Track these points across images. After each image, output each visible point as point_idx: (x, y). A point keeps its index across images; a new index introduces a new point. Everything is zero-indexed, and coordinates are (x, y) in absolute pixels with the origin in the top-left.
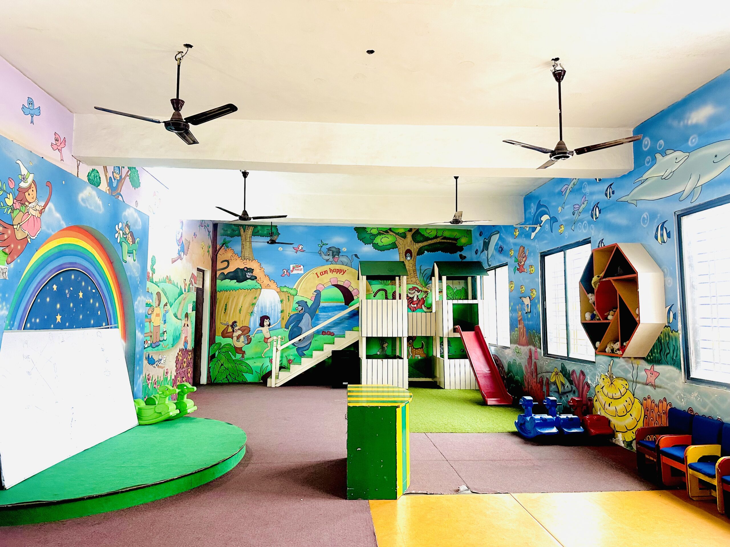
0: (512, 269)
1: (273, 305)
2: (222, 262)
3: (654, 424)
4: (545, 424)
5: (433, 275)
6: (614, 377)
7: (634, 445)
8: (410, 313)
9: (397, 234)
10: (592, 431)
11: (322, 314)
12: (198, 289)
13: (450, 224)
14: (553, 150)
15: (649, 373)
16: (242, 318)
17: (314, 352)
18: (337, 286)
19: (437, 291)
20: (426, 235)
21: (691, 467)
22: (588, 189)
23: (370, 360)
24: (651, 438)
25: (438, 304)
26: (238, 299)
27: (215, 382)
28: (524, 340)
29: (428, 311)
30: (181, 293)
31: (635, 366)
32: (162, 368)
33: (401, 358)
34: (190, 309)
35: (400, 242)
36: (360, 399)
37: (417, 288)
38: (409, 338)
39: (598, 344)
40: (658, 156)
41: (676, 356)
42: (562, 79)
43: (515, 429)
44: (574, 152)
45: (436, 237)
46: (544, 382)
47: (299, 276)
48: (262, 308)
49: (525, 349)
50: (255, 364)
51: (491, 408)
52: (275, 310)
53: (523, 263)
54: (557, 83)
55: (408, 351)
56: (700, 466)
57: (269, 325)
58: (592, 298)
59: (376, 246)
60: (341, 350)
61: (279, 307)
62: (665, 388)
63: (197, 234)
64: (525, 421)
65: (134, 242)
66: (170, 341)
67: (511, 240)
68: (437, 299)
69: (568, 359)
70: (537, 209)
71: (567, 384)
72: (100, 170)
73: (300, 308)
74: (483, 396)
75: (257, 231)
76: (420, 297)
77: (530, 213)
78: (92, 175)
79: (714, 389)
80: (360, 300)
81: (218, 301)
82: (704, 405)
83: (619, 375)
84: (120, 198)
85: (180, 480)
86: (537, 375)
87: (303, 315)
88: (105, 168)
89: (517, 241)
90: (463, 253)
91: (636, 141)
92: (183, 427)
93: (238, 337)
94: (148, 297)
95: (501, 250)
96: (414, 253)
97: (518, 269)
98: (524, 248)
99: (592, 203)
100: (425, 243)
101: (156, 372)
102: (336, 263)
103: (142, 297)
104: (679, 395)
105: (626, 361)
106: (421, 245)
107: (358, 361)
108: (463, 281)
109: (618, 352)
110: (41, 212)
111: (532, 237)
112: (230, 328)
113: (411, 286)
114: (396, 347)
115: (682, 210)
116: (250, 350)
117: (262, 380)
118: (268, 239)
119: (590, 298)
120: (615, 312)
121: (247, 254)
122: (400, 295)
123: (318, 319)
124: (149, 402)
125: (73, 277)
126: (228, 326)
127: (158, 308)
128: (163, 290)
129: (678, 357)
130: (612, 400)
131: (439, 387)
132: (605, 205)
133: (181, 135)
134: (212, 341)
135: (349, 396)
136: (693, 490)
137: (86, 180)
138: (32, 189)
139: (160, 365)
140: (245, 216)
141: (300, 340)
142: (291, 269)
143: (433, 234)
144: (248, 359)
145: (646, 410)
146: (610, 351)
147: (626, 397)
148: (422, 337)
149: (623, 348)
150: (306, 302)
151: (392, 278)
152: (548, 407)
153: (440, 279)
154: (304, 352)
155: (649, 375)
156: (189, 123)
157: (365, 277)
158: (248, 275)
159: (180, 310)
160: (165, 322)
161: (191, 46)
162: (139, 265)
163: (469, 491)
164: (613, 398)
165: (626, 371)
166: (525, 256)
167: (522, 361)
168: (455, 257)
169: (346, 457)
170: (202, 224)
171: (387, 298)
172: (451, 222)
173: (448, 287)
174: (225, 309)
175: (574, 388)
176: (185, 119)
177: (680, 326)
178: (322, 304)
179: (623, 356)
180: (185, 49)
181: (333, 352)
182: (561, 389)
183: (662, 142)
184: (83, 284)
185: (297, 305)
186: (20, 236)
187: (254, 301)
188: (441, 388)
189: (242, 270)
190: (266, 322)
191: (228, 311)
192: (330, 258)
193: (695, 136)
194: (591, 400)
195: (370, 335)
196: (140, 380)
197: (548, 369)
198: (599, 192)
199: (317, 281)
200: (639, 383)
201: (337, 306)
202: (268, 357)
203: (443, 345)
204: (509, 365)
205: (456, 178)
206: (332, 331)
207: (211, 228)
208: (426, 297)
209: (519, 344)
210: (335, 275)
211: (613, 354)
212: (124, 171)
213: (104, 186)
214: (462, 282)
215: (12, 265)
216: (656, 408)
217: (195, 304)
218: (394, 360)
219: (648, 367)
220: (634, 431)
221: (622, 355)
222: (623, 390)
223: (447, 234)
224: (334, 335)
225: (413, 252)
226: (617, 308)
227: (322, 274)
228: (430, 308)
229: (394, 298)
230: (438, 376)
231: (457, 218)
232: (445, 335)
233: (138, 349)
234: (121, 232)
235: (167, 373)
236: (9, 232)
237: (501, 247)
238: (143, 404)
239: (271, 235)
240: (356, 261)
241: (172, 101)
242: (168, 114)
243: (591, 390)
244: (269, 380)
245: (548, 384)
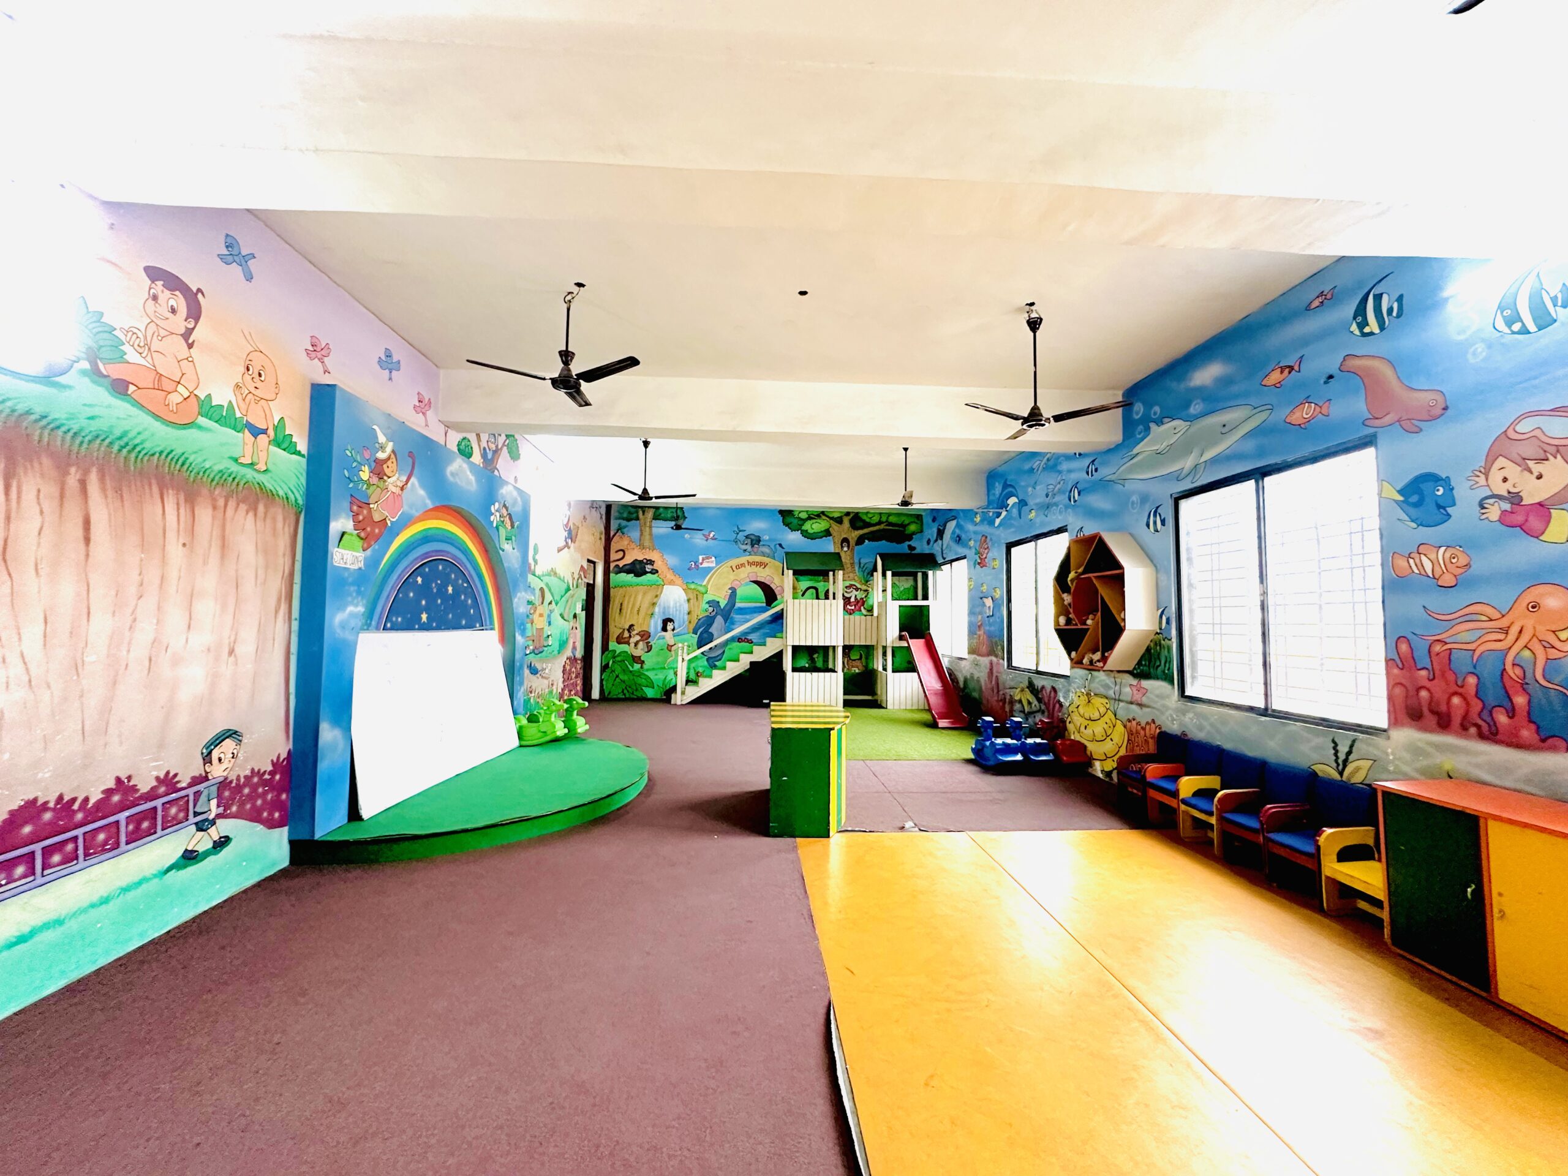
0: (972, 563)
1: (678, 604)
2: (617, 552)
3: (1138, 751)
4: (1008, 750)
5: (875, 569)
6: (1092, 694)
7: (1115, 775)
8: (847, 617)
9: (832, 518)
10: (1065, 758)
11: (737, 617)
12: (588, 585)
13: (897, 507)
14: (1026, 416)
15: (1134, 689)
16: (640, 621)
17: (728, 663)
18: (756, 582)
19: (881, 589)
20: (868, 520)
21: (1184, 802)
22: (1065, 466)
23: (796, 674)
24: (1135, 767)
25: (881, 606)
26: (635, 597)
27: (609, 697)
28: (984, 649)
29: (868, 614)
30: (568, 589)
31: (1118, 680)
32: (546, 678)
33: (833, 671)
34: (578, 608)
35: (835, 527)
36: (783, 719)
37: (854, 585)
38: (845, 647)
39: (1073, 654)
40: (1152, 425)
41: (1169, 669)
42: (1038, 328)
43: (972, 756)
44: (1052, 419)
45: (880, 523)
46: (1007, 700)
47: (710, 569)
48: (664, 608)
49: (985, 661)
50: (657, 677)
51: (943, 731)
52: (680, 611)
53: (984, 556)
54: (1032, 334)
55: (843, 663)
56: (1194, 801)
57: (673, 630)
58: (1067, 598)
59: (806, 534)
60: (761, 660)
61: (686, 607)
62: (1154, 708)
63: (587, 517)
64: (984, 746)
65: (512, 526)
66: (556, 646)
67: (970, 527)
68: (880, 600)
69: (1038, 672)
70: (1003, 491)
71: (1035, 702)
72: (472, 437)
73: (711, 609)
74: (933, 716)
75: (659, 514)
76: (859, 598)
77: (994, 494)
78: (463, 444)
79: (1214, 709)
80: (785, 600)
81: (612, 600)
82: (1201, 728)
83: (1097, 692)
84: (496, 473)
85: (571, 812)
86: (998, 691)
87: (714, 618)
88: (478, 435)
89: (977, 528)
90: (912, 543)
91: (1126, 404)
92: (572, 750)
93: (636, 644)
94: (529, 594)
95: (958, 540)
96: (852, 542)
97: (979, 564)
98: (986, 537)
99: (1070, 482)
100: (866, 531)
101: (538, 684)
102: (756, 554)
103: (523, 593)
104: (1171, 716)
105: (1108, 675)
106: (861, 532)
107: (783, 675)
108: (911, 578)
109: (1098, 664)
110: (402, 489)
111: (996, 524)
112: (626, 632)
113: (847, 583)
114: (828, 659)
115: (1180, 492)
116: (649, 659)
117: (665, 695)
118: (673, 524)
119: (1065, 598)
120: (1095, 615)
121: (647, 543)
122: (834, 594)
123: (733, 623)
124: (533, 719)
125: (440, 567)
126: (624, 630)
127: (541, 607)
128: (547, 585)
129: (1171, 670)
130: (1090, 722)
131: (880, 707)
132: (1087, 485)
133: (570, 395)
134: (605, 647)
135: (773, 716)
136: (1185, 828)
137: (455, 449)
138: (391, 461)
139: (544, 675)
140: (645, 495)
141: (711, 649)
142: (700, 561)
143: (876, 519)
144: (648, 670)
145: (1130, 733)
146: (1088, 663)
147: (1106, 719)
148: (860, 646)
149: (1104, 659)
150: (718, 602)
151: (824, 574)
152: (1011, 730)
153: (884, 575)
154: (716, 663)
155: (1135, 692)
156: (581, 381)
157: (791, 572)
158: (648, 568)
159: (567, 611)
160: (550, 623)
161: (583, 286)
162: (518, 554)
163: (917, 829)
164: (1090, 719)
165: (1107, 687)
166: (988, 547)
167: (982, 675)
168: (903, 548)
169: (768, 787)
170: (593, 505)
171: (818, 598)
172: (898, 504)
173: (893, 584)
174: (621, 610)
175: (1043, 707)
176: (576, 375)
177: (1174, 632)
178: (738, 605)
179: (1105, 668)
180: (576, 289)
181: (751, 663)
182: (1027, 709)
183: (1157, 409)
184: (453, 576)
185: (707, 606)
186: (377, 517)
187: (655, 601)
188: (883, 708)
189: (641, 562)
190: (670, 626)
191: (624, 611)
192: (749, 547)
193: (1199, 401)
194: (1063, 722)
195: (796, 643)
196: (520, 695)
197: (1012, 684)
198: (1080, 470)
199: (732, 576)
200: (1122, 701)
201: (756, 607)
202: (671, 668)
203: (886, 656)
204: (966, 681)
205: (906, 449)
206: (749, 638)
207: (603, 511)
208: (866, 597)
209: (979, 655)
210: (754, 569)
211: (1092, 667)
212: (501, 440)
213: (477, 458)
214: (910, 580)
215: (369, 552)
216: (1142, 732)
217: (584, 602)
218: (826, 674)
219: (1134, 682)
220: (1115, 758)
221: (1102, 667)
222: (1103, 710)
223: (892, 519)
224: (752, 642)
225: (850, 540)
226: (1098, 611)
227: (738, 567)
228: (870, 610)
229: (827, 597)
230: (879, 692)
231: (907, 499)
232: (889, 644)
233: (518, 656)
234: (498, 514)
235: (552, 684)
236: (365, 512)
237: (958, 536)
238: (524, 722)
239: (677, 518)
240: (780, 553)
241: (560, 352)
242: (555, 369)
243: (1064, 710)
244: (673, 695)
245: (1012, 702)
